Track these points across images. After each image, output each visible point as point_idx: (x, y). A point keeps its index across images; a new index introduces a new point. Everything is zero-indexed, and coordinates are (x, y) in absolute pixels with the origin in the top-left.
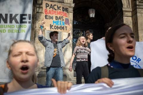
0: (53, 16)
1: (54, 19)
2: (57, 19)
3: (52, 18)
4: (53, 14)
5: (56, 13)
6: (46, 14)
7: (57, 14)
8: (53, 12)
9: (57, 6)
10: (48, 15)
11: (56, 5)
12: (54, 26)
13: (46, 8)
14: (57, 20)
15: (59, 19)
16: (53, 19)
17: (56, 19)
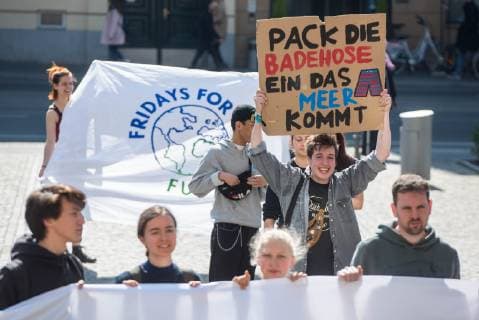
0: (298, 77)
1: (305, 87)
2: (319, 85)
3: (294, 84)
4: (298, 67)
5: (314, 59)
6: (268, 72)
7: (317, 62)
8: (300, 58)
9: (318, 30)
10: (278, 74)
11: (314, 27)
12: (302, 116)
13: (272, 49)
14: (316, 90)
15: (327, 82)
16: (298, 88)
17: (314, 85)
